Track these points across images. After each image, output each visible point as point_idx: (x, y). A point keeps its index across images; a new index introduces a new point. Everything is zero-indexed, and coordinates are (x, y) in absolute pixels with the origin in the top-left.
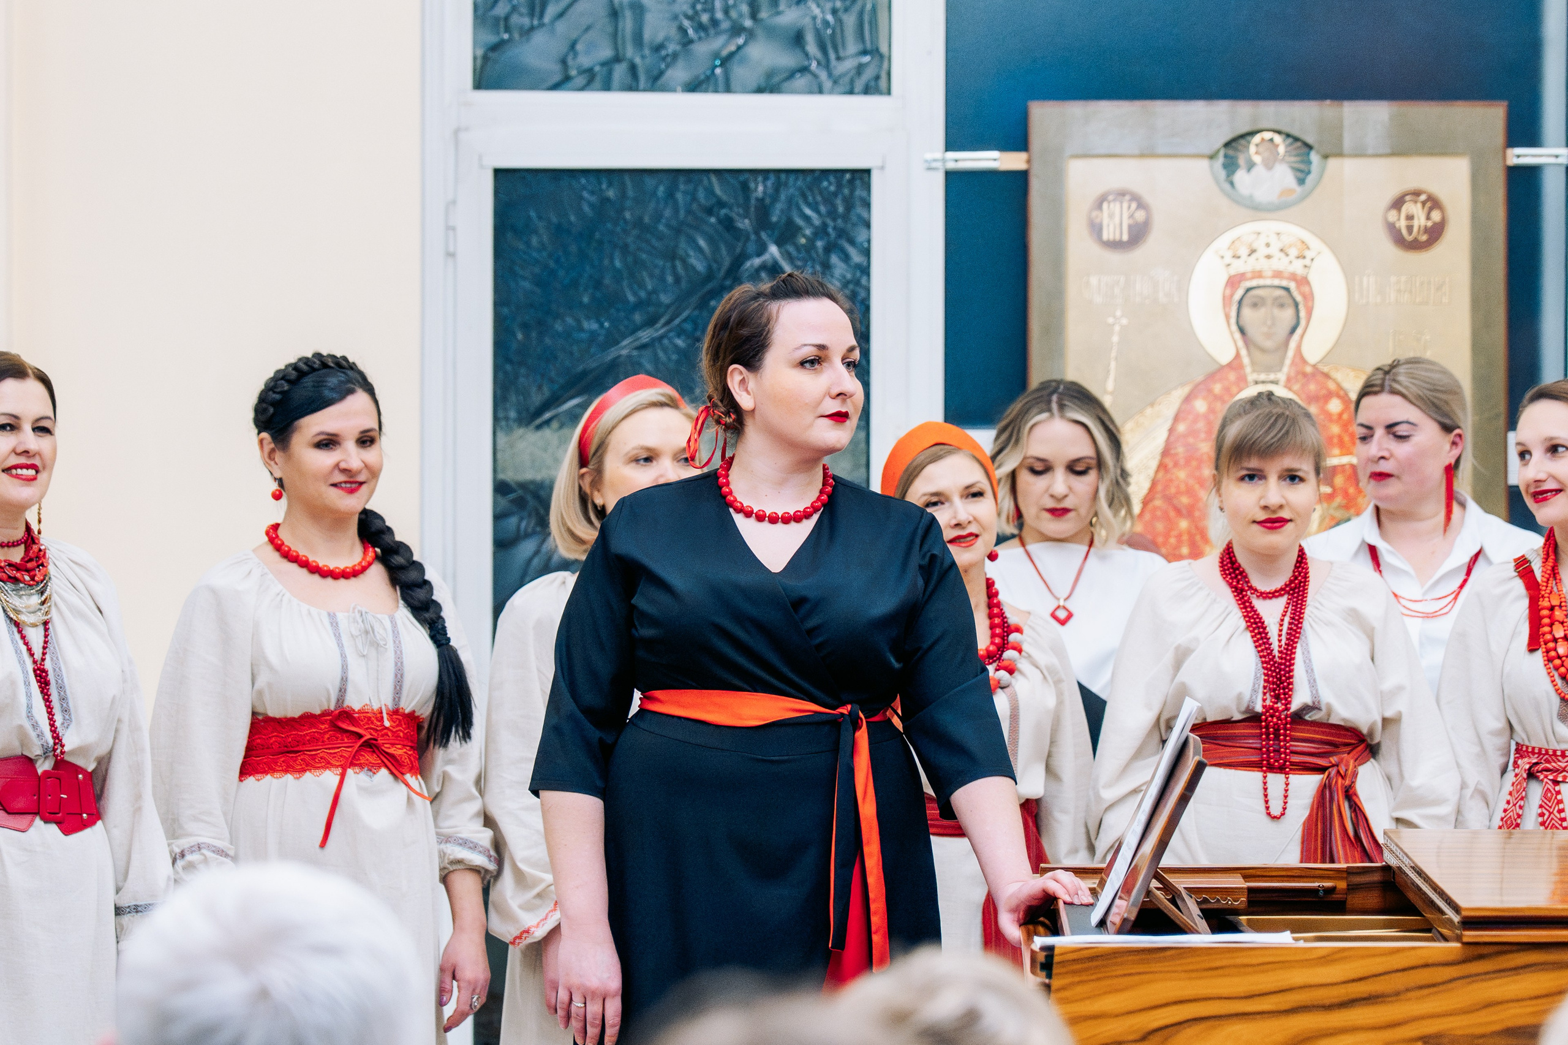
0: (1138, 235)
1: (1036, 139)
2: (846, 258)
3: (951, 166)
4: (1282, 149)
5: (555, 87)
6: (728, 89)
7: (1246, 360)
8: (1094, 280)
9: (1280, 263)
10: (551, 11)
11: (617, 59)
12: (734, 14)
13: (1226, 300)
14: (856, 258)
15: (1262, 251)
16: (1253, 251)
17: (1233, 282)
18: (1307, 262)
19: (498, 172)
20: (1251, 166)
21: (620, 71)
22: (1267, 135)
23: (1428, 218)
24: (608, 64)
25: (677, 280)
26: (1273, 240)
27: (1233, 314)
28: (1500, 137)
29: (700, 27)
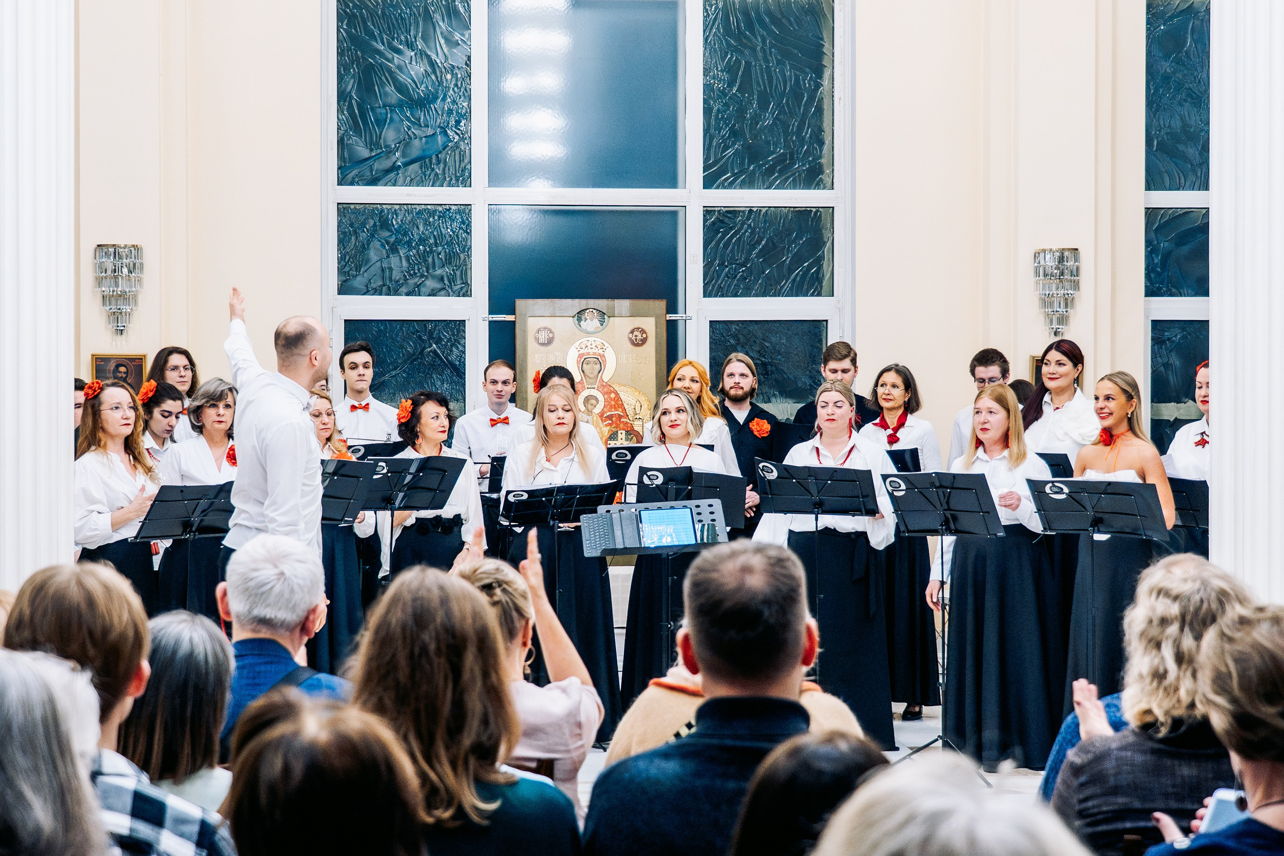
0: (550, 341)
1: (517, 312)
2: (458, 348)
3: (491, 319)
4: (595, 314)
5: (364, 294)
6: (420, 295)
7: (585, 381)
8: (536, 356)
9: (596, 351)
10: (362, 270)
11: (384, 285)
12: (421, 271)
13: (578, 362)
14: (461, 348)
15: (590, 347)
16: (587, 347)
17: (580, 356)
18: (604, 350)
19: (345, 320)
20: (586, 319)
21: (384, 288)
22: (591, 310)
23: (642, 336)
24: (382, 286)
25: (403, 355)
26: (593, 343)
27: (581, 366)
28: (664, 311)
29: (411, 275)
